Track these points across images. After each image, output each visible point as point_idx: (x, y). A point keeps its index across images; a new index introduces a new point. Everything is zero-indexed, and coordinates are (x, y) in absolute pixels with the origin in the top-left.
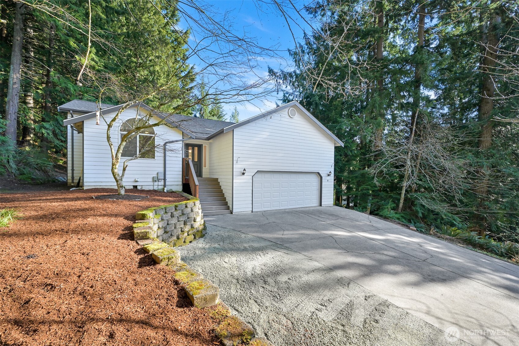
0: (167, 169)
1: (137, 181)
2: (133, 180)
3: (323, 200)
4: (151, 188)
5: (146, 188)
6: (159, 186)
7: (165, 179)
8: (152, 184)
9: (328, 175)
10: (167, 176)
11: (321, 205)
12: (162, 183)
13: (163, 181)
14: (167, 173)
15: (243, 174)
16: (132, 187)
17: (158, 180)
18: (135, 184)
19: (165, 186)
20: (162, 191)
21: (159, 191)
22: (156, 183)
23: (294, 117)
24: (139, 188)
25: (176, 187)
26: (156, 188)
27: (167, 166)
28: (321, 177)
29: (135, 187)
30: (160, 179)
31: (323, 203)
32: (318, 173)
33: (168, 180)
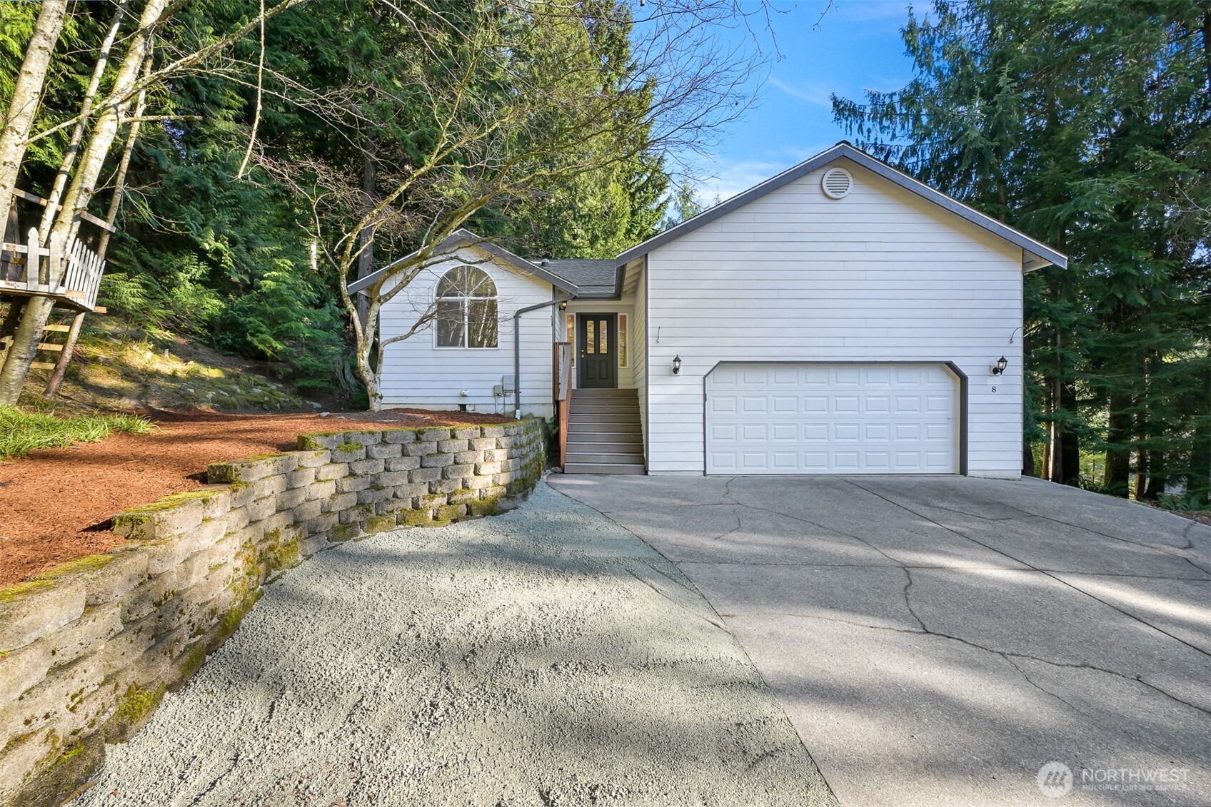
0: (521, 369)
1: (464, 396)
2: (457, 393)
3: (970, 456)
4: (492, 410)
5: (481, 410)
6: (504, 405)
7: (517, 391)
8: (492, 400)
9: (996, 371)
10: (521, 385)
11: (963, 470)
12: (512, 399)
13: (513, 394)
14: (521, 378)
15: (676, 370)
16: (458, 408)
17: (505, 393)
18: (463, 401)
19: (517, 405)
20: (512, 415)
21: (506, 415)
22: (501, 400)
23: (842, 195)
24: (470, 409)
25: (541, 407)
26: (500, 410)
27: (521, 361)
28: (964, 379)
29: (463, 407)
30: (507, 391)
31: (970, 466)
32: (950, 365)
33: (523, 392)
